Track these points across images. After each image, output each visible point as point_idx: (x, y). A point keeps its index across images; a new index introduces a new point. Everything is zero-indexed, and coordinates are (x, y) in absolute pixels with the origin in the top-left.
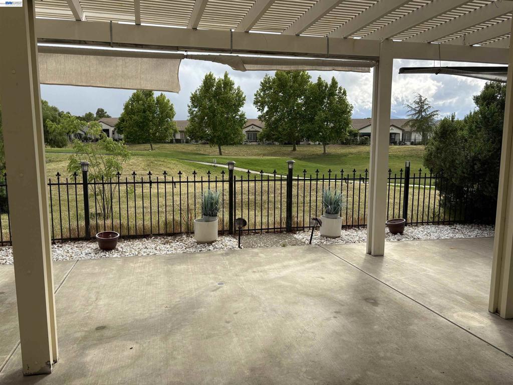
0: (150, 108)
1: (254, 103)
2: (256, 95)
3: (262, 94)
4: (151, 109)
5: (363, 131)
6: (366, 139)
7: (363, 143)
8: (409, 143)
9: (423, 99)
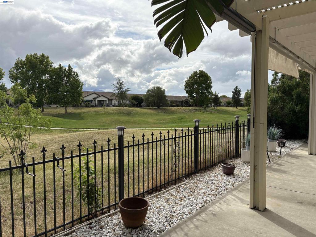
1: (9, 78)
2: (10, 72)
5: (86, 99)
6: (88, 104)
7: (87, 106)
8: (111, 106)
9: (121, 82)
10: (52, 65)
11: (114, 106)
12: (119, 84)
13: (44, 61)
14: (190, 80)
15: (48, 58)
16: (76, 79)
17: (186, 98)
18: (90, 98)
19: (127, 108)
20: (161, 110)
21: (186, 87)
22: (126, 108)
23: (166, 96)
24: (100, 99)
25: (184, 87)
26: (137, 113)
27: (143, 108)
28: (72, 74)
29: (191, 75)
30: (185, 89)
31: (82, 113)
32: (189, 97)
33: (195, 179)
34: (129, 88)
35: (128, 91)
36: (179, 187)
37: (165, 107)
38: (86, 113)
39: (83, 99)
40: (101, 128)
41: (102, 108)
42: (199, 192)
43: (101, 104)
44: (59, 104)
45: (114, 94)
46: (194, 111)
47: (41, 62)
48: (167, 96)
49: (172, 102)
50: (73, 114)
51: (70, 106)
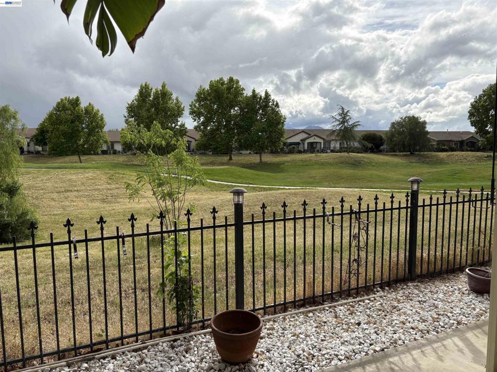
0: (78, 118)
1: (190, 114)
2: (191, 106)
3: (197, 105)
4: (80, 119)
5: (289, 141)
6: (293, 149)
7: (291, 152)
8: (329, 151)
9: (345, 111)
10: (244, 92)
11: (332, 151)
12: (341, 116)
13: (233, 87)
14: (480, 102)
15: (238, 82)
16: (275, 111)
17: (471, 136)
18: (296, 139)
19: (355, 154)
20: (416, 158)
21: (471, 115)
22: (352, 154)
23: (428, 133)
24: (311, 140)
25: (468, 114)
26: (370, 164)
27: (382, 155)
28: (270, 104)
29: (484, 91)
30: (470, 118)
31: (283, 164)
32: (477, 134)
33: (401, 291)
34: (358, 122)
35: (357, 125)
36: (360, 303)
37: (425, 153)
38: (288, 162)
39: (286, 141)
40: (306, 186)
41: (313, 155)
42: (393, 320)
43: (312, 148)
44: (251, 150)
45: (332, 132)
46: (485, 159)
47: (229, 89)
48: (430, 132)
49: (439, 142)
50: (270, 163)
51: (267, 152)
